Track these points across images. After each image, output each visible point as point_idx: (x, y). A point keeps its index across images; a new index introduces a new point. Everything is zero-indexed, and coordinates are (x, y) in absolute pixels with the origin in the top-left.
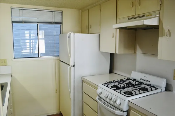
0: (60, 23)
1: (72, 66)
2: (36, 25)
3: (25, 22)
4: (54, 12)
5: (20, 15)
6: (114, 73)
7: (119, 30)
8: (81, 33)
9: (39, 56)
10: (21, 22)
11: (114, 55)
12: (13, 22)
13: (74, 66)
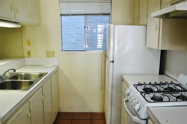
0: (109, 14)
1: (111, 62)
2: (84, 17)
3: (72, 15)
4: (101, 3)
5: (68, 8)
6: (166, 75)
7: (163, 20)
8: (133, 25)
9: (86, 50)
10: (68, 15)
11: (167, 51)
12: (61, 15)
13: (113, 62)
